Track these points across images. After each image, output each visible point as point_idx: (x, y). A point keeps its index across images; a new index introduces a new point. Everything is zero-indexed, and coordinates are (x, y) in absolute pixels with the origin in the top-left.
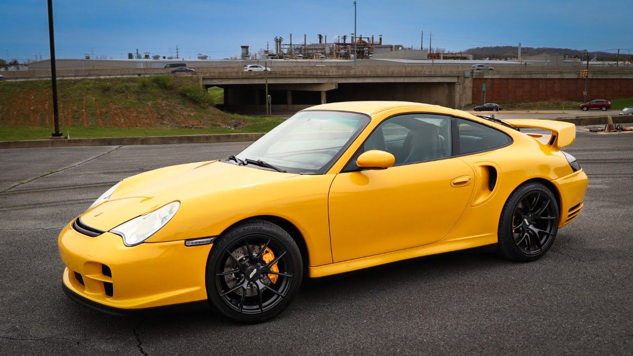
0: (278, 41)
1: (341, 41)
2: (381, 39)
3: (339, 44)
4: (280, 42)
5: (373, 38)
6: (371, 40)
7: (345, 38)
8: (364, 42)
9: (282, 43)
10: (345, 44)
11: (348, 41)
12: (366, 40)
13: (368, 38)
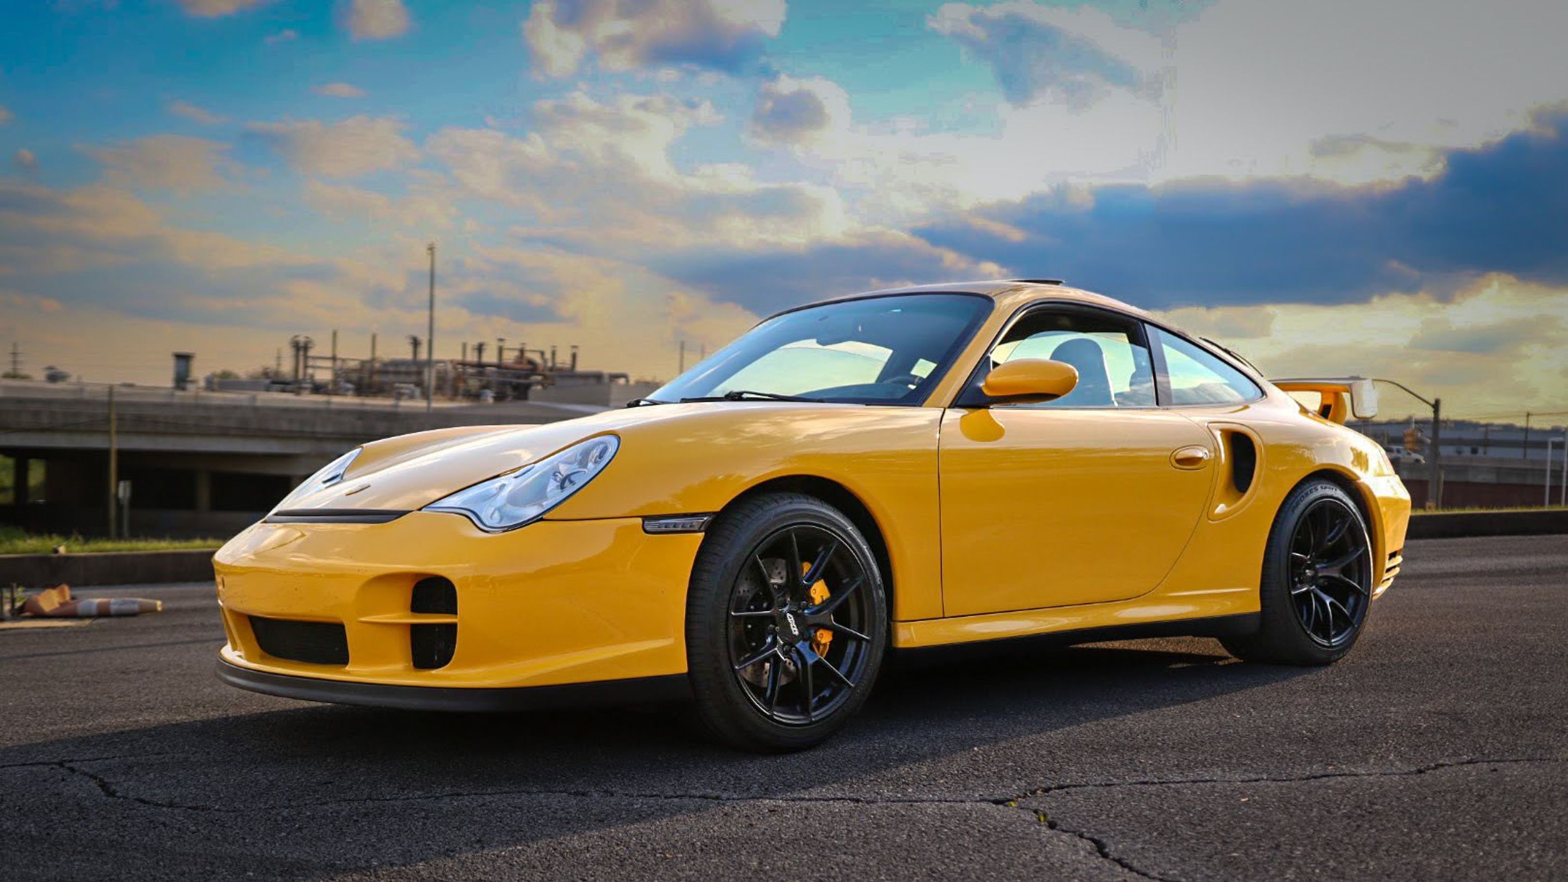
0: (301, 348)
1: (472, 357)
2: (574, 357)
3: (464, 364)
4: (306, 348)
5: (554, 354)
6: (548, 356)
7: (480, 349)
8: (531, 362)
9: (311, 353)
10: (480, 366)
11: (490, 357)
12: (537, 358)
13: (542, 353)
